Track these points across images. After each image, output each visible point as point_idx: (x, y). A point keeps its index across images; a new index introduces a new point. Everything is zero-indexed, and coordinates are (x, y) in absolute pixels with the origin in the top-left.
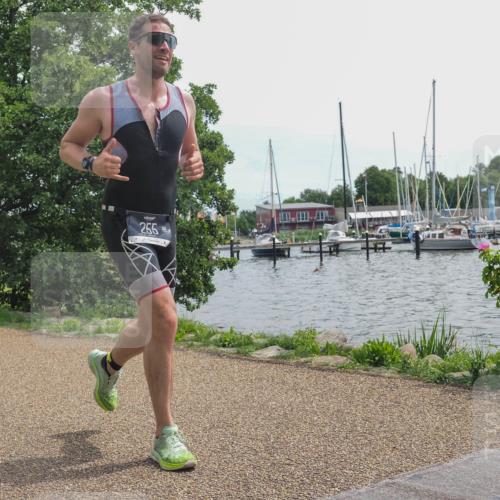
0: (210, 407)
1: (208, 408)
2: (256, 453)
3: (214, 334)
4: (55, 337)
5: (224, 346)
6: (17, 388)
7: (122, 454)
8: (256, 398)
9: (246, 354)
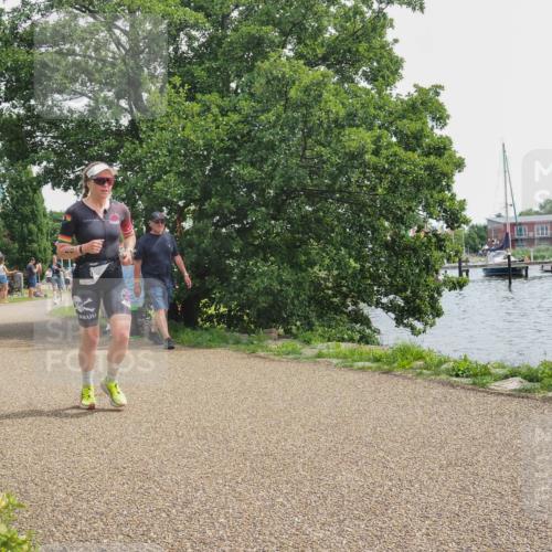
0: (446, 443)
1: (443, 444)
2: (502, 497)
3: (445, 362)
4: (273, 360)
5: (457, 376)
6: (238, 413)
7: (352, 488)
8: (497, 434)
9: (483, 386)
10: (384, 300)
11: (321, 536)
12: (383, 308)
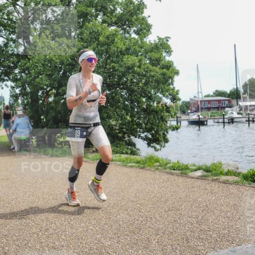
0: (168, 200)
1: (167, 201)
2: (192, 224)
3: (169, 163)
4: (90, 163)
5: (174, 169)
7: (124, 221)
8: (191, 196)
9: (186, 174)
10: (143, 135)
11: (109, 243)
12: (142, 139)
